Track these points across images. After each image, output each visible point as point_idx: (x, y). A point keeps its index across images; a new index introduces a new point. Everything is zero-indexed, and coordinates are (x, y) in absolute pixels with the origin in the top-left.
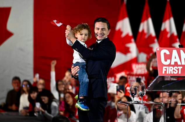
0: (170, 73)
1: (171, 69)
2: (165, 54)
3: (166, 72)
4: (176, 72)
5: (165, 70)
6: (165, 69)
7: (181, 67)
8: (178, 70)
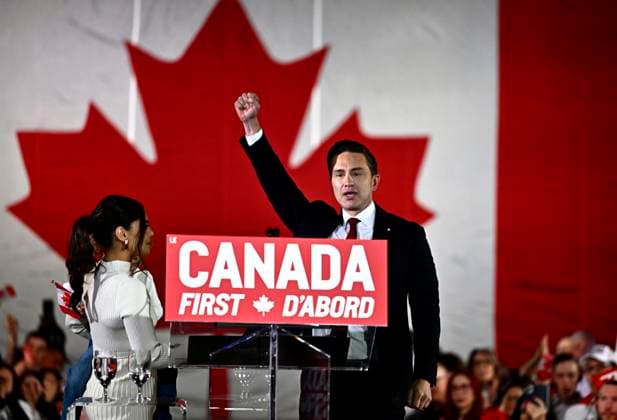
0: (202, 312)
1: (208, 300)
2: (194, 254)
3: (189, 309)
4: (221, 308)
5: (189, 303)
6: (188, 299)
7: (242, 296)
8: (230, 303)
